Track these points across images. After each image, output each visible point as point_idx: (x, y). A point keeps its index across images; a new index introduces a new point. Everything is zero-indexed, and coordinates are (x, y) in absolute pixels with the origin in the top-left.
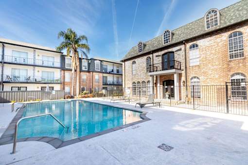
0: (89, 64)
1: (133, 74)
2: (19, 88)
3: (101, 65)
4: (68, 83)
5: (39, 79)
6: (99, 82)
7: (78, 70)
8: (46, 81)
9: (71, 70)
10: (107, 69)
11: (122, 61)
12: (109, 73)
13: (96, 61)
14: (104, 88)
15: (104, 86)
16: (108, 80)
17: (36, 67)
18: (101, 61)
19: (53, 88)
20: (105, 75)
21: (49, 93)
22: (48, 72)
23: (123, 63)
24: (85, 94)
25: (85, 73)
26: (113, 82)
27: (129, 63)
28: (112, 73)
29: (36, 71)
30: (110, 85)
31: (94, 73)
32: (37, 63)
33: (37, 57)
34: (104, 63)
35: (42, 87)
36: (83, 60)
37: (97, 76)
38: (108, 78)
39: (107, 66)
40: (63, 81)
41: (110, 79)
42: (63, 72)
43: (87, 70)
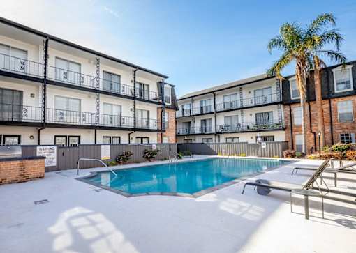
2: (232, 139)
4: (298, 126)
5: (252, 126)
9: (300, 102)
17: (245, 110)
19: (273, 137)
21: (256, 146)
36: (334, 70)
40: (289, 124)
42: (287, 107)
43: (352, 89)
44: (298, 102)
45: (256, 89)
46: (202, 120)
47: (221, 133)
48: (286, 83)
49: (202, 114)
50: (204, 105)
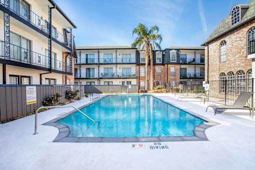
0: (163, 55)
1: (222, 60)
2: (108, 82)
3: (178, 55)
4: (142, 77)
5: (120, 75)
6: (175, 76)
7: (152, 63)
8: (125, 77)
9: (144, 64)
10: (186, 59)
11: (204, 45)
12: (189, 64)
13: (171, 52)
14: (181, 83)
15: (182, 80)
16: (187, 72)
17: (118, 65)
18: (178, 50)
19: (130, 82)
20: (183, 66)
21: (126, 87)
22: (127, 68)
23: (206, 48)
24: (159, 89)
25: (160, 66)
26: (195, 75)
27: (214, 47)
28: (194, 63)
29: (118, 68)
30: (190, 78)
31: (169, 66)
32: (118, 62)
33: (118, 57)
34: (182, 52)
35: (123, 82)
36: (156, 52)
37: (172, 69)
38: (187, 70)
39: (186, 55)
40: (138, 76)
41: (190, 71)
42: (138, 66)
43: (161, 62)
45: (124, 53)
46: (87, 69)
47: (102, 78)
48: (138, 53)
49: (87, 64)
50: (89, 57)
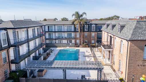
0: (89, 27)
3: (96, 27)
4: (77, 38)
7: (82, 31)
13: (92, 25)
18: (96, 24)
25: (87, 32)
31: (91, 33)
32: (65, 31)
33: (65, 27)
36: (85, 25)
42: (75, 33)
44: (78, 32)
45: (68, 25)
46: (49, 34)
47: (57, 39)
